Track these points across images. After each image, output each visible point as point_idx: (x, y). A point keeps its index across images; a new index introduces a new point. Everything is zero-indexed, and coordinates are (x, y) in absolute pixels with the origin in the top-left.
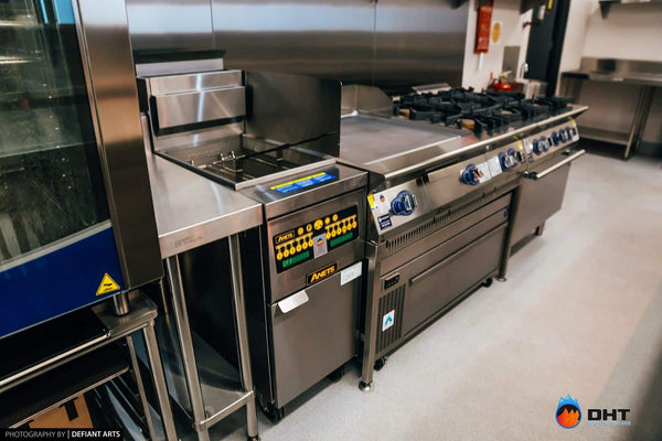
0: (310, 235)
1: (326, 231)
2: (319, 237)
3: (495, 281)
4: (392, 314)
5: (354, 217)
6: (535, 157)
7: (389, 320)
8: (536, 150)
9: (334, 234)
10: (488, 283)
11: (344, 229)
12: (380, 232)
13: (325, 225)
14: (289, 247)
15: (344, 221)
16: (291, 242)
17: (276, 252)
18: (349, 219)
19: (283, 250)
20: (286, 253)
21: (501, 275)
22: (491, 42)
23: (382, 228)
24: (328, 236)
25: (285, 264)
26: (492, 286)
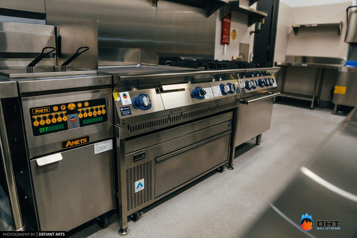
0: (64, 113)
1: (79, 112)
2: (72, 115)
3: (226, 169)
4: (142, 181)
5: (103, 106)
6: (247, 91)
7: (139, 185)
8: (247, 87)
9: (86, 115)
10: (221, 170)
11: (95, 113)
12: (121, 117)
13: (77, 108)
14: (45, 118)
15: (94, 108)
16: (47, 115)
17: (33, 120)
18: (99, 107)
19: (39, 119)
20: (42, 122)
21: (230, 166)
22: (231, 39)
23: (122, 115)
24: (81, 116)
25: (42, 130)
26: (224, 172)
